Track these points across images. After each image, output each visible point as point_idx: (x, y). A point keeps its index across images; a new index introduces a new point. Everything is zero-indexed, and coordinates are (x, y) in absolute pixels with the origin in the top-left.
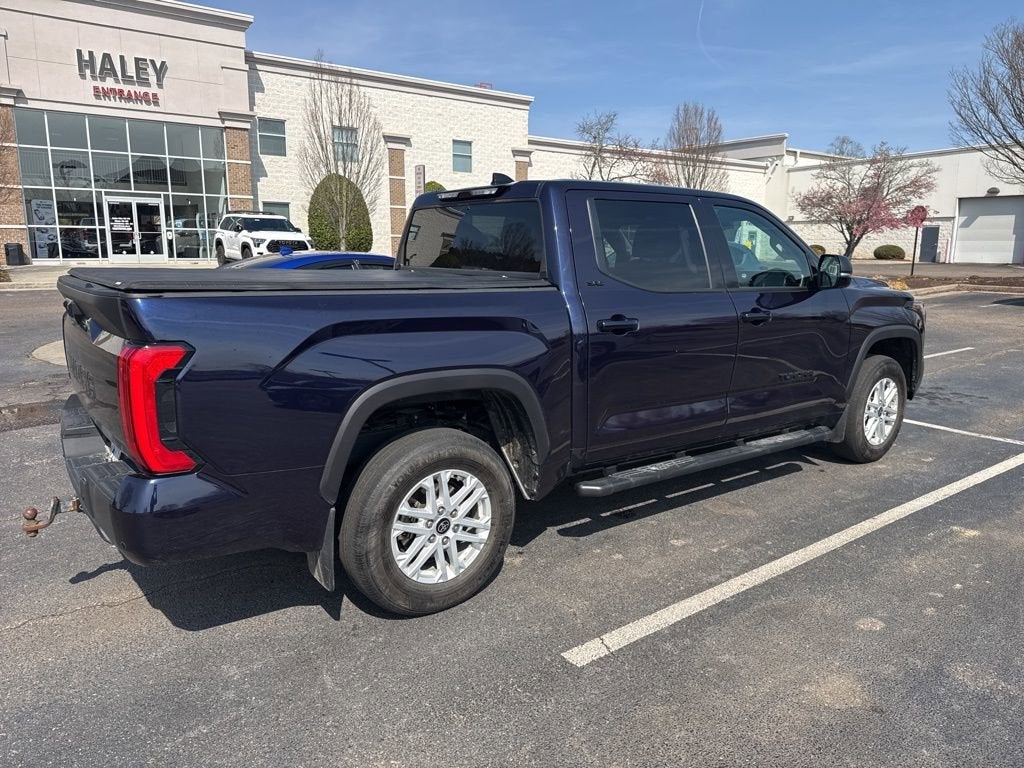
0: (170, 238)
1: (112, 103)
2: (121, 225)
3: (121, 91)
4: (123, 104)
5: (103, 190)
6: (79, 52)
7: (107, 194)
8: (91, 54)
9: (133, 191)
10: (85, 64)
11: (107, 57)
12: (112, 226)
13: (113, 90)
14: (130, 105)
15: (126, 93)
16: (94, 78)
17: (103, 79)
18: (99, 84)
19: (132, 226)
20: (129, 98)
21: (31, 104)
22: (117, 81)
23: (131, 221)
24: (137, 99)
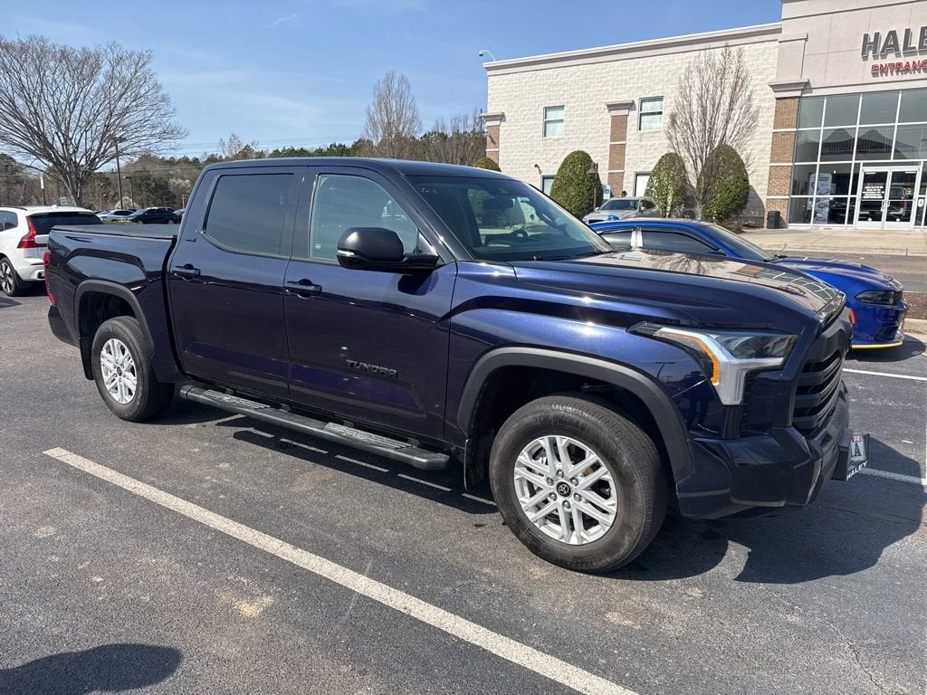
0: (920, 206)
1: (889, 78)
2: (872, 193)
3: (900, 64)
4: (901, 77)
5: (862, 162)
6: (866, 36)
7: (865, 165)
8: (877, 35)
9: (892, 160)
10: (869, 46)
11: (893, 34)
12: (863, 195)
13: (892, 66)
14: (908, 76)
15: (904, 65)
16: (875, 57)
17: (884, 57)
18: (880, 62)
19: (883, 195)
20: (907, 69)
21: (815, 93)
22: (898, 55)
23: (884, 189)
24: (915, 68)
